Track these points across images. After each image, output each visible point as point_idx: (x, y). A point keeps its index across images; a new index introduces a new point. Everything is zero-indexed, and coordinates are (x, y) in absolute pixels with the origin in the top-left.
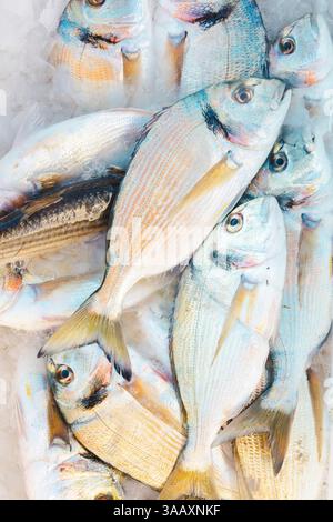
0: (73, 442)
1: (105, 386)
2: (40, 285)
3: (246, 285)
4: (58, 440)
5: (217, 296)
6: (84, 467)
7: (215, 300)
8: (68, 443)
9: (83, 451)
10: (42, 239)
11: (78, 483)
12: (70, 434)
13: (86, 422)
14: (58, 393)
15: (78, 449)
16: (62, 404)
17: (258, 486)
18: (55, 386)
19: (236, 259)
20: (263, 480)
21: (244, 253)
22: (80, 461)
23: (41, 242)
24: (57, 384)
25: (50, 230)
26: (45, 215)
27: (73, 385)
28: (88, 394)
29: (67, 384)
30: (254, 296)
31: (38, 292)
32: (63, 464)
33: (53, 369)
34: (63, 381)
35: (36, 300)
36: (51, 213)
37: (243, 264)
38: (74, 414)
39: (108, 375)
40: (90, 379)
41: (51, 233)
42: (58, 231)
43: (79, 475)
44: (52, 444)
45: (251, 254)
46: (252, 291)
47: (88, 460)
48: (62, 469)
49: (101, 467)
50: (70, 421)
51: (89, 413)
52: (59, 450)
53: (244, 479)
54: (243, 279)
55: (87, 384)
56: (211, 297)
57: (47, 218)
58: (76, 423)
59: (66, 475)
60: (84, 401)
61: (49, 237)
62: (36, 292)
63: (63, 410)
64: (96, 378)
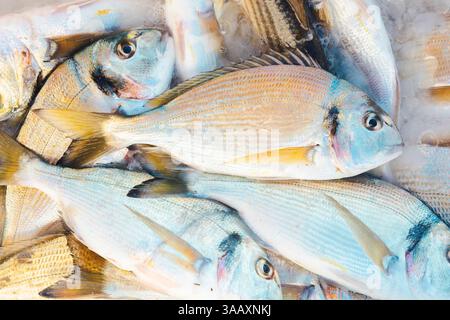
0: (53, 62)
1: (116, 92)
2: (214, 16)
3: (200, 262)
4: (54, 46)
5: (193, 228)
6: (29, 76)
7: (191, 225)
8: (52, 58)
9: (44, 75)
10: (261, 14)
11: (12, 72)
12: (62, 59)
13: (78, 75)
14: (107, 43)
15: (46, 69)
16: (95, 47)
17: (24, 262)
18: (113, 39)
19: (228, 260)
20: (30, 266)
21: (233, 269)
22: (34, 72)
23: (258, 14)
24: (116, 42)
25: (272, 22)
26: (288, 16)
27: (116, 59)
28: (108, 75)
29: (116, 52)
30: (187, 267)
31: (208, 15)
32: (29, 54)
33: (131, 36)
34: (120, 48)
35: (199, 14)
36: (290, 22)
37: (222, 266)
38: (85, 62)
39: (128, 95)
40: (124, 76)
41: (268, 24)
42: (271, 30)
43: (19, 71)
44: (50, 41)
45: (231, 276)
46: (192, 266)
47: (35, 81)
48: (24, 53)
49: (28, 95)
50: (77, 57)
51: (87, 78)
52: (45, 49)
53: (30, 247)
54: (206, 261)
55: (117, 72)
56: (195, 221)
57: (285, 18)
58: (76, 64)
59: (19, 58)
60: (99, 71)
61: (264, 22)
62: (207, 12)
63: (88, 50)
64: (125, 82)
